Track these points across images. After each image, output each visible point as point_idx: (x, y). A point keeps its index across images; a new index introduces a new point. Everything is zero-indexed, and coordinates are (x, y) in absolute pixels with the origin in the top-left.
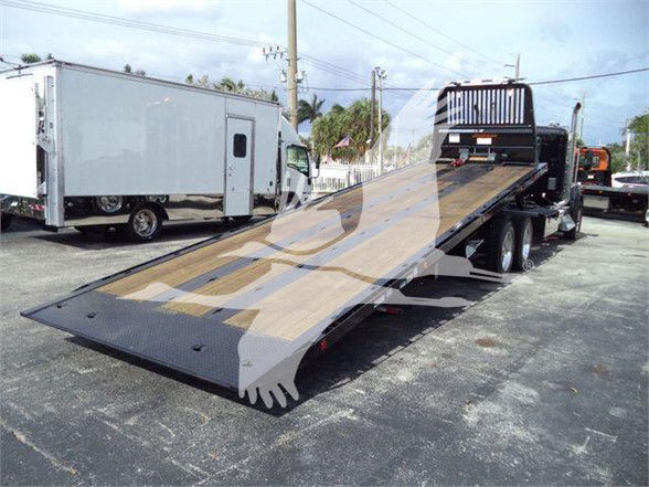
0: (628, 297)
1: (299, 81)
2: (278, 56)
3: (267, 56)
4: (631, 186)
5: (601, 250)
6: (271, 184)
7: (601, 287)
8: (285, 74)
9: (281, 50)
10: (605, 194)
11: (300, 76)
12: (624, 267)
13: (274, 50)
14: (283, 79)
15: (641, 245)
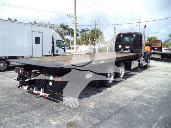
0: (154, 94)
1: (77, 24)
2: (71, 17)
3: (68, 17)
4: (168, 51)
5: (153, 72)
6: (50, 52)
7: (145, 89)
8: (73, 22)
9: (72, 15)
10: (160, 54)
11: (77, 22)
12: (158, 79)
13: (70, 15)
14: (73, 23)
15: (169, 70)
